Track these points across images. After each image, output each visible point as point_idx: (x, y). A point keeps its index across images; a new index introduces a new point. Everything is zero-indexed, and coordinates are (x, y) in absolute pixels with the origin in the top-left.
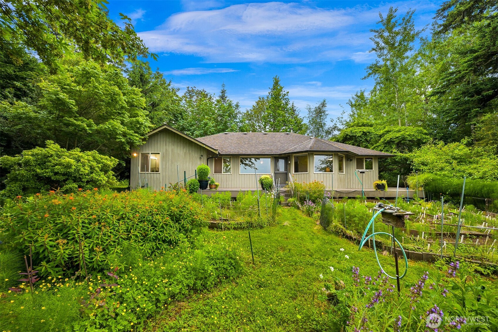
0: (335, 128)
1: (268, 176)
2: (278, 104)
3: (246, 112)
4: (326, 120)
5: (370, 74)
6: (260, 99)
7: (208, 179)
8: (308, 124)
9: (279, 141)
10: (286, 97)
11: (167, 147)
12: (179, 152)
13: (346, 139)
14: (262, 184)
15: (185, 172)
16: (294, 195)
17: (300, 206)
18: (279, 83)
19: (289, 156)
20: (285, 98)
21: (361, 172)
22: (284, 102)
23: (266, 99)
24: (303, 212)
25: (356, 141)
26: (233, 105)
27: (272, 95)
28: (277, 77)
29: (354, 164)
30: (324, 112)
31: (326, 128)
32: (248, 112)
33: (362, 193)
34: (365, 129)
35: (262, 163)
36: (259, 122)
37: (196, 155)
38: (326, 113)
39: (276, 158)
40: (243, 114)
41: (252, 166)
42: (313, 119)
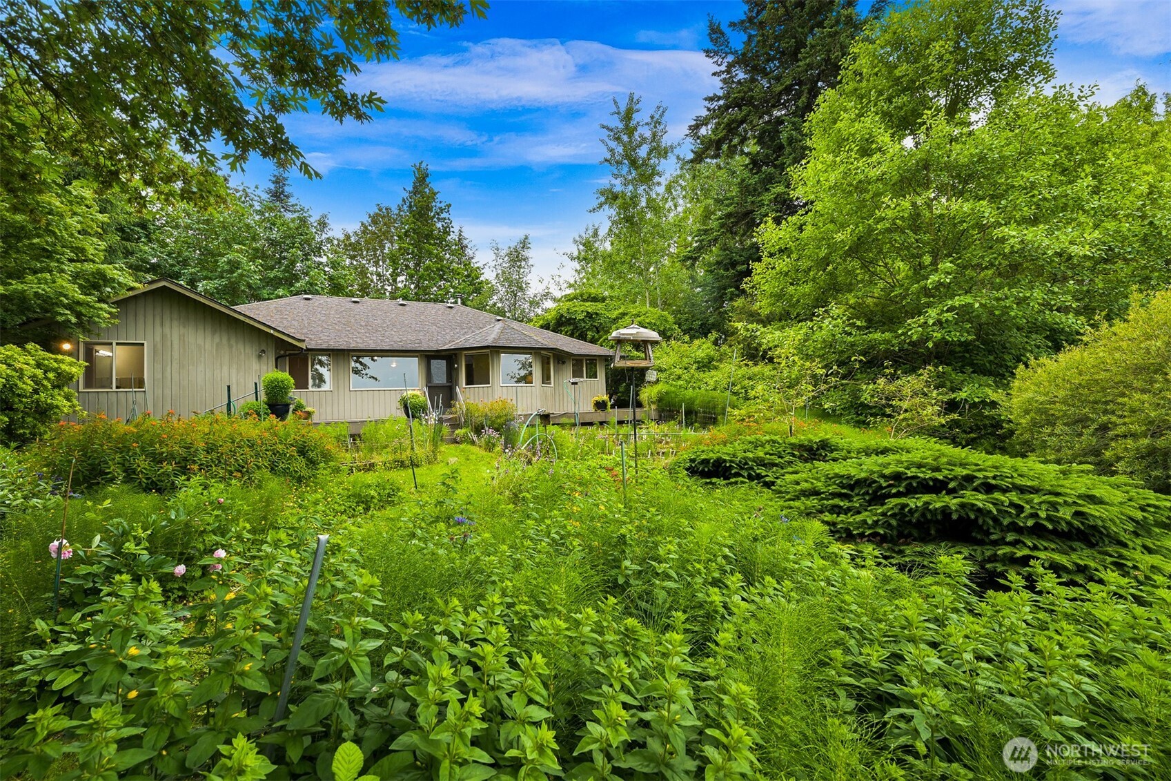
0: (546, 295)
1: (418, 393)
2: (425, 230)
3: (342, 237)
4: (529, 276)
5: (601, 205)
6: (381, 210)
7: (289, 401)
8: (494, 282)
9: (434, 324)
10: (444, 215)
11: (167, 330)
12: (200, 341)
13: (560, 324)
14: (406, 407)
15: (229, 387)
16: (466, 424)
17: (475, 438)
18: (428, 180)
19: (456, 355)
20: (442, 216)
21: (573, 383)
22: (439, 225)
23: (397, 212)
24: (480, 447)
25: (576, 328)
26: (312, 220)
27: (410, 207)
28: (424, 166)
29: (569, 369)
30: (526, 259)
31: (530, 293)
32: (348, 237)
33: (574, 415)
34: (590, 307)
35: (394, 365)
36: (376, 264)
37: (248, 350)
38: (531, 262)
39: (428, 357)
40: (336, 242)
41: (364, 372)
42: (504, 272)
